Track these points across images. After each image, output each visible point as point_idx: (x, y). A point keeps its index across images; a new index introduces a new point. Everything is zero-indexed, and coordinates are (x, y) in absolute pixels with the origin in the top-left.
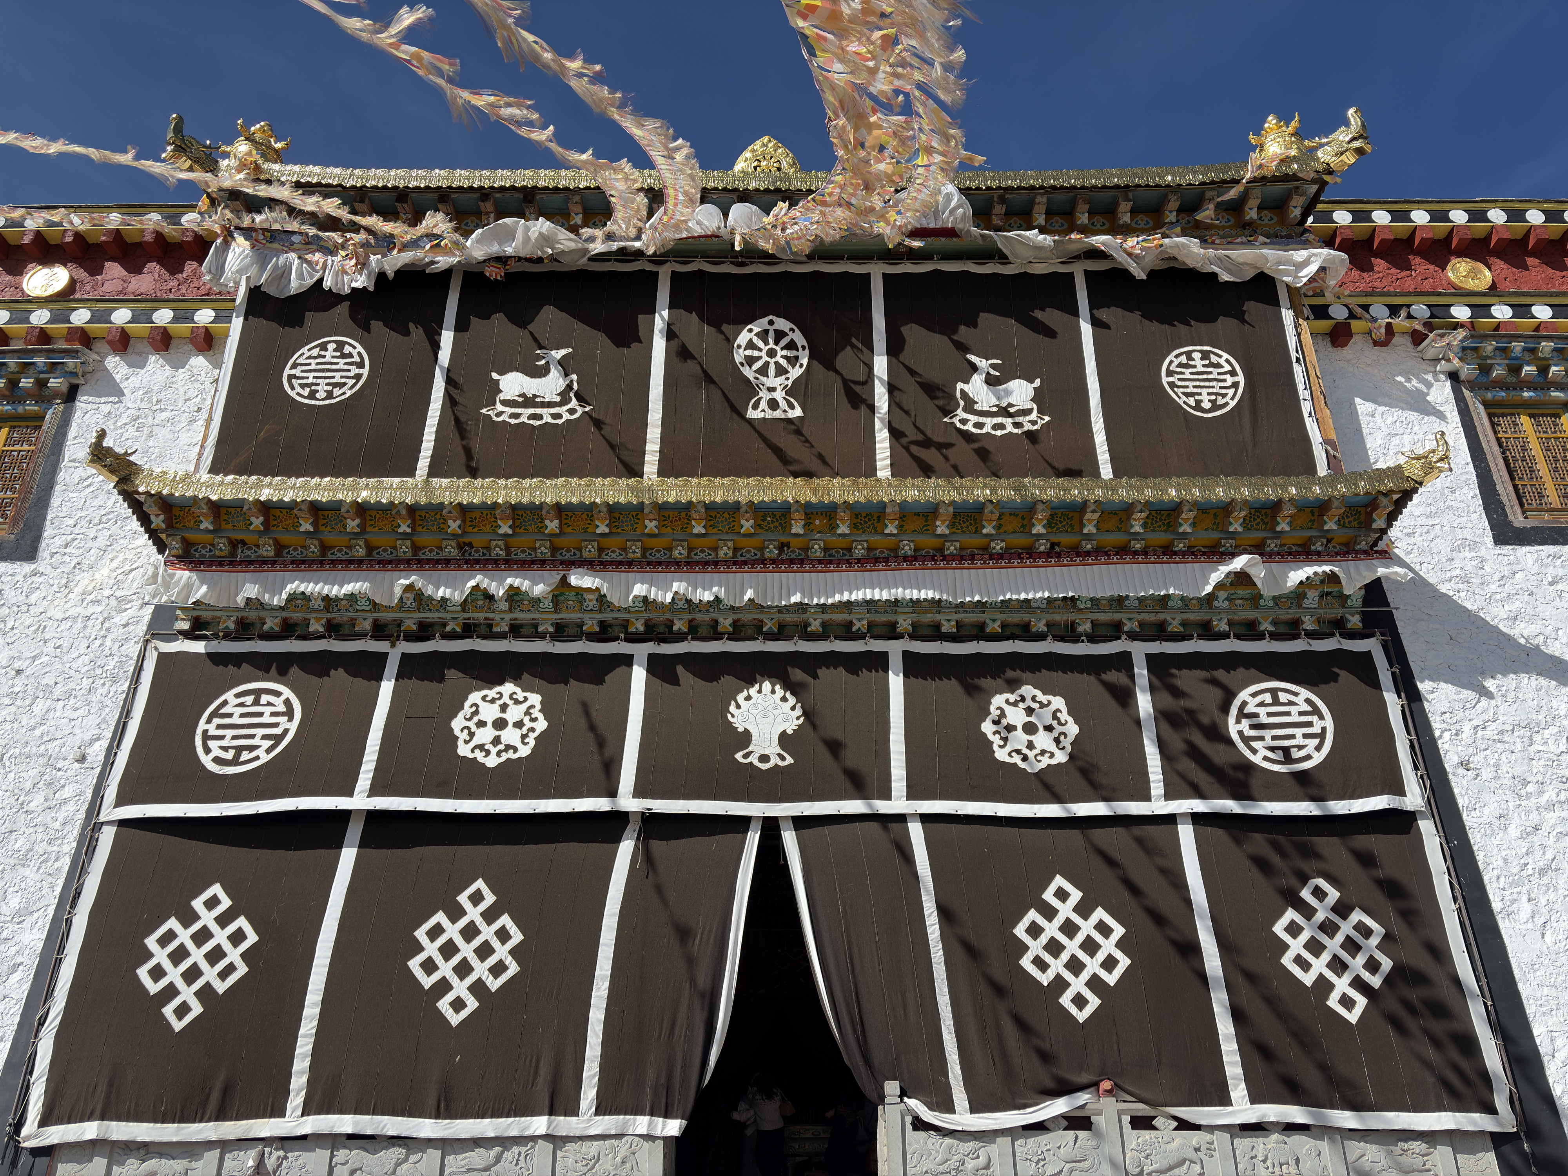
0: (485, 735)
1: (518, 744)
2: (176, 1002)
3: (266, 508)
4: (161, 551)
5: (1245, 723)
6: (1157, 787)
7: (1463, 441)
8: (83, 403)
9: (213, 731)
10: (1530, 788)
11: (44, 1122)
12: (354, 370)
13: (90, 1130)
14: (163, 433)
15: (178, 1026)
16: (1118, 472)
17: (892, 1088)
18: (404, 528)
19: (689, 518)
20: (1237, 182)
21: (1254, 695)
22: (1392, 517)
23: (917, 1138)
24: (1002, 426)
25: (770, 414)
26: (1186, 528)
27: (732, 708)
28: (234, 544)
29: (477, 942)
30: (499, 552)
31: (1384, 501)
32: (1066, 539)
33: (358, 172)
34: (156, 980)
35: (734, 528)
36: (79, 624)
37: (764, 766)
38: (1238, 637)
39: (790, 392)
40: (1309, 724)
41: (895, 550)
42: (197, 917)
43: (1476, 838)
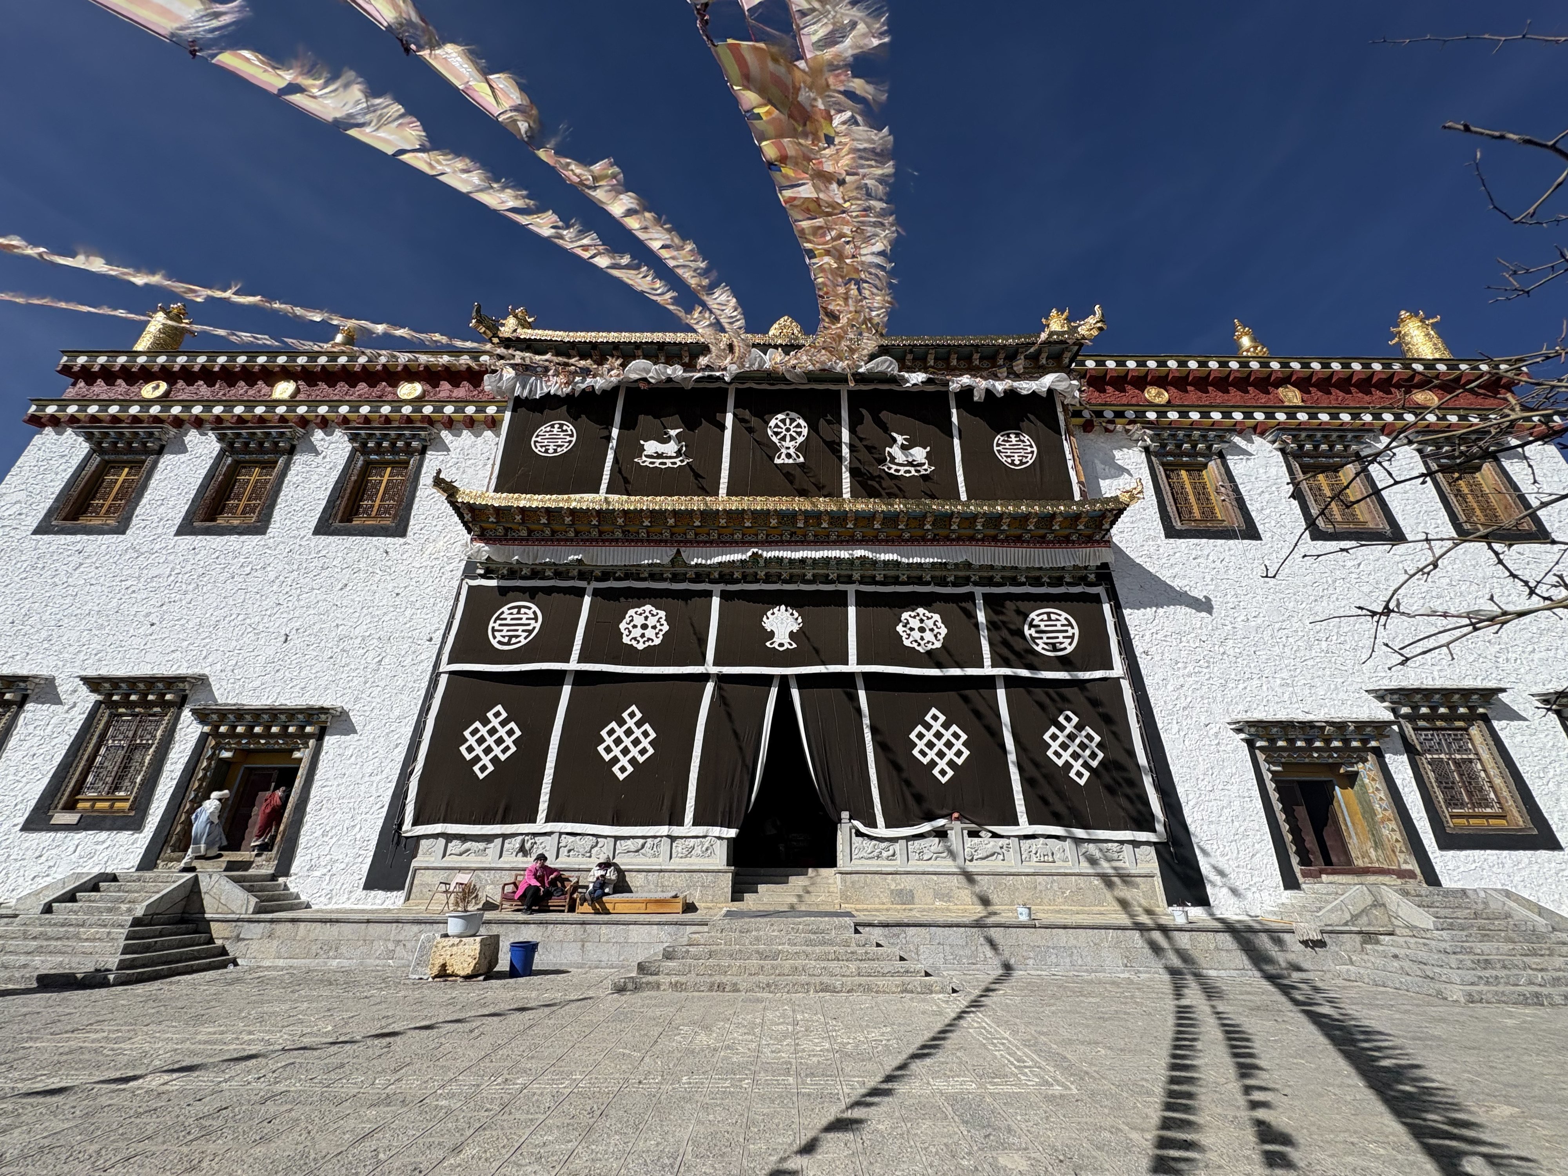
0: (637, 632)
1: (654, 637)
2: (480, 764)
3: (523, 510)
4: (469, 533)
5: (1033, 630)
6: (987, 661)
7: (1151, 483)
8: (430, 455)
9: (497, 627)
10: (1179, 665)
11: (415, 823)
12: (568, 438)
13: (438, 828)
14: (470, 471)
15: (481, 776)
16: (969, 498)
17: (845, 815)
18: (595, 522)
19: (743, 519)
20: (1034, 344)
21: (1038, 615)
22: (1113, 523)
23: (857, 840)
24: (909, 472)
25: (787, 461)
26: (1005, 527)
27: (765, 619)
28: (506, 529)
29: (632, 737)
30: (643, 534)
31: (1109, 514)
32: (943, 532)
33: (571, 334)
34: (470, 753)
35: (767, 524)
36: (428, 570)
37: (781, 649)
38: (1030, 585)
39: (798, 449)
40: (1066, 631)
41: (853, 536)
42: (490, 722)
43: (1150, 691)
